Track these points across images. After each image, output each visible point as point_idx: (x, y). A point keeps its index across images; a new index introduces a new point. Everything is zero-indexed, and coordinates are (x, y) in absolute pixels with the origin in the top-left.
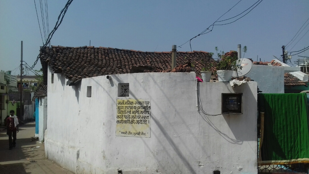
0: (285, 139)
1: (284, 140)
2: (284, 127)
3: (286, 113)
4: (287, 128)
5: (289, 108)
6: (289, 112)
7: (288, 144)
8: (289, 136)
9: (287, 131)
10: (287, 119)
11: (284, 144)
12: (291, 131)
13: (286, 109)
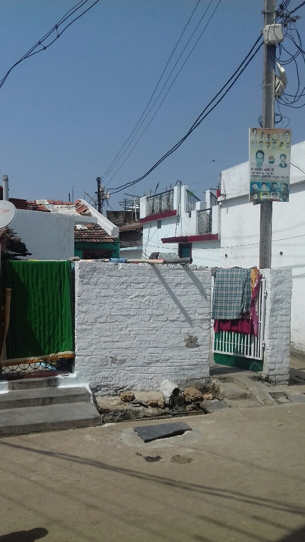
0: (42, 326)
1: (40, 328)
2: (39, 308)
3: (43, 289)
4: (44, 310)
5: (47, 283)
6: (47, 288)
7: (45, 333)
8: (47, 321)
9: (44, 314)
10: (44, 297)
11: (40, 332)
12: (50, 314)
13: (43, 283)
